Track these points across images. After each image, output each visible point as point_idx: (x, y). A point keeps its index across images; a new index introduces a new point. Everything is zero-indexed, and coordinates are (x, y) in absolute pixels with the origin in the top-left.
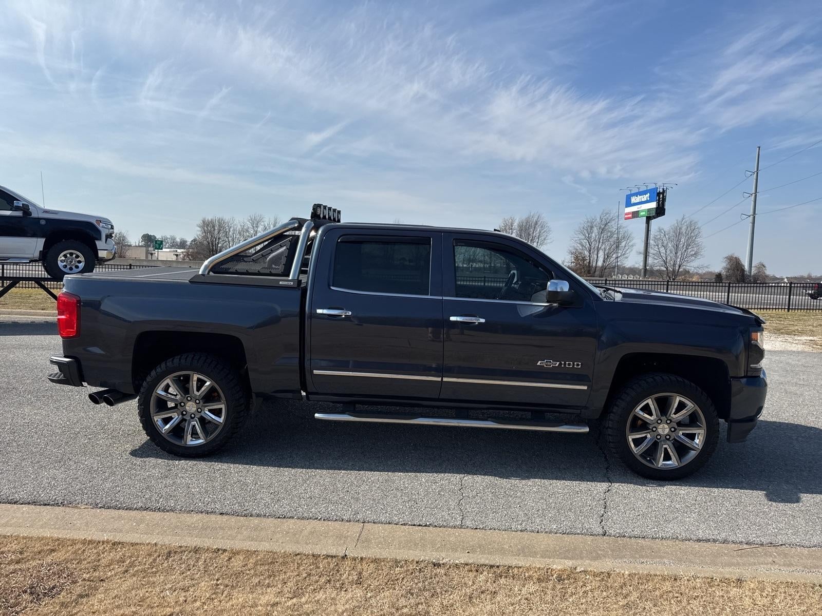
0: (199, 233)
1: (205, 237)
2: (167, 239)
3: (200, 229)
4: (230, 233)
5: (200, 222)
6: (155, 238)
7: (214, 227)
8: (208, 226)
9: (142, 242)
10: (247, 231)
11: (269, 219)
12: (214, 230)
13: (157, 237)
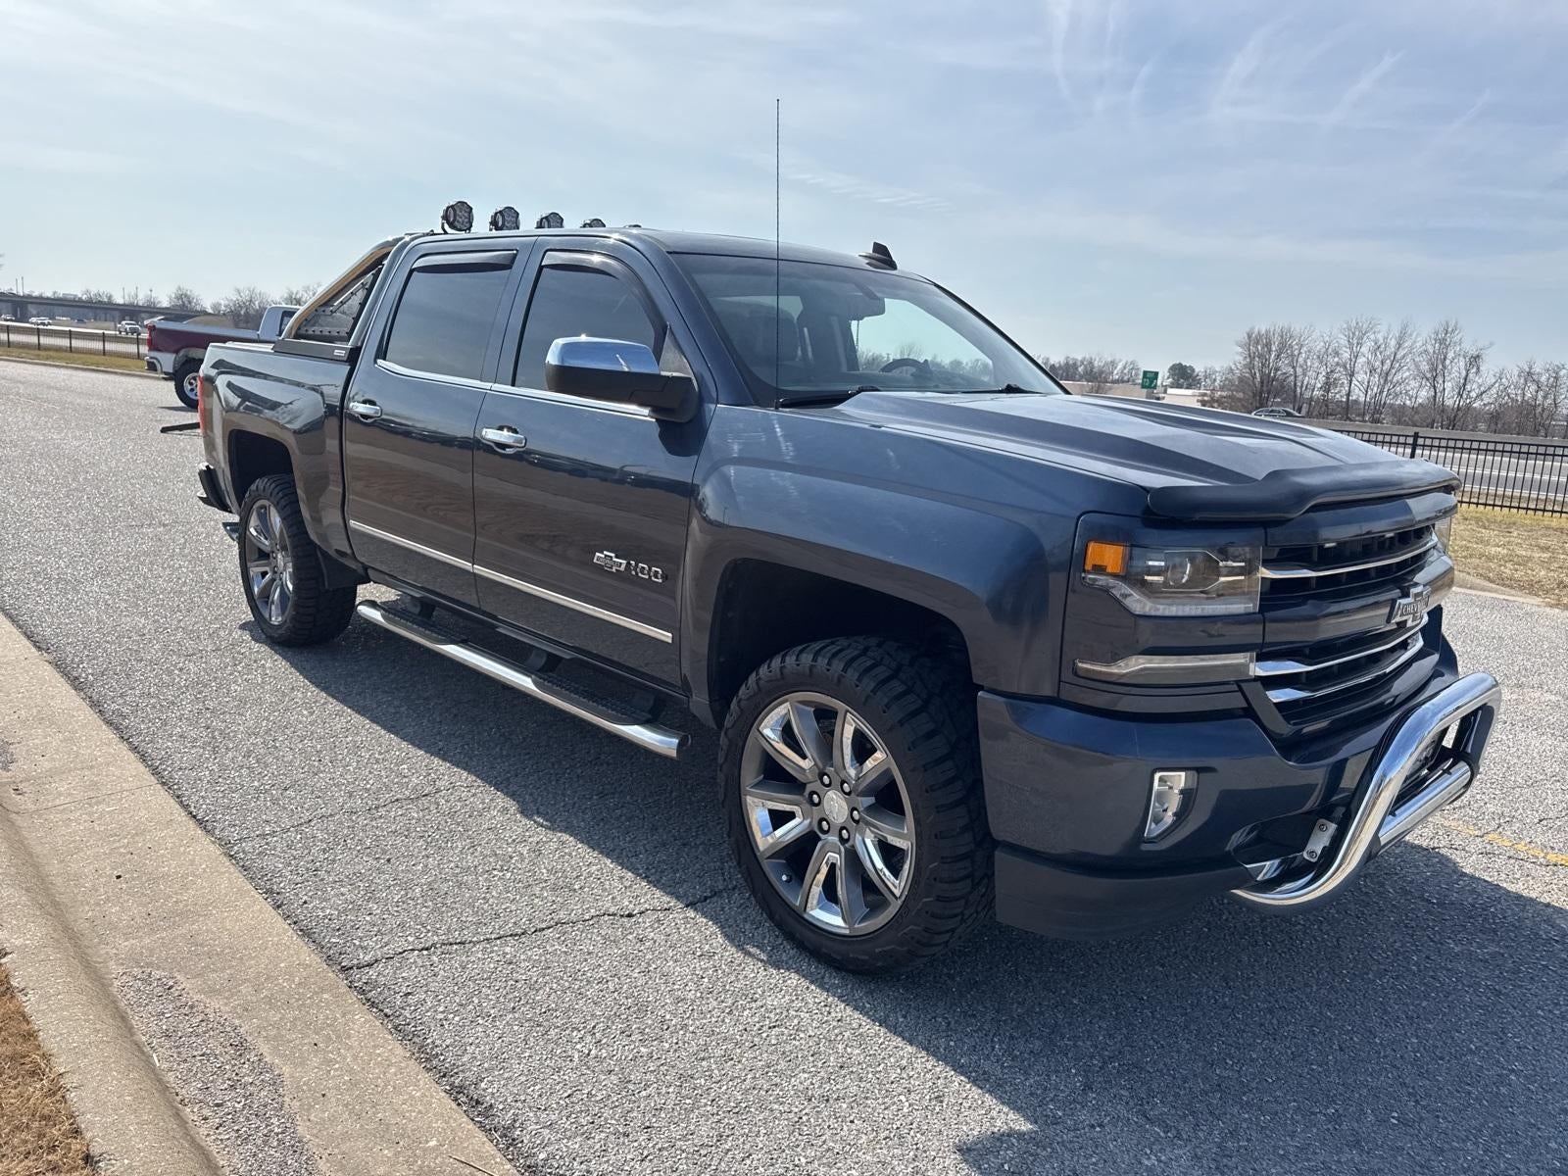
0: (1239, 358)
1: (1250, 366)
2: (1215, 372)
3: (1241, 350)
4: (1301, 360)
5: (1242, 337)
6: (1193, 370)
7: (1268, 345)
8: (1258, 346)
9: (1168, 378)
10: (1337, 354)
11: (1390, 326)
12: (1270, 351)
13: (1197, 370)
